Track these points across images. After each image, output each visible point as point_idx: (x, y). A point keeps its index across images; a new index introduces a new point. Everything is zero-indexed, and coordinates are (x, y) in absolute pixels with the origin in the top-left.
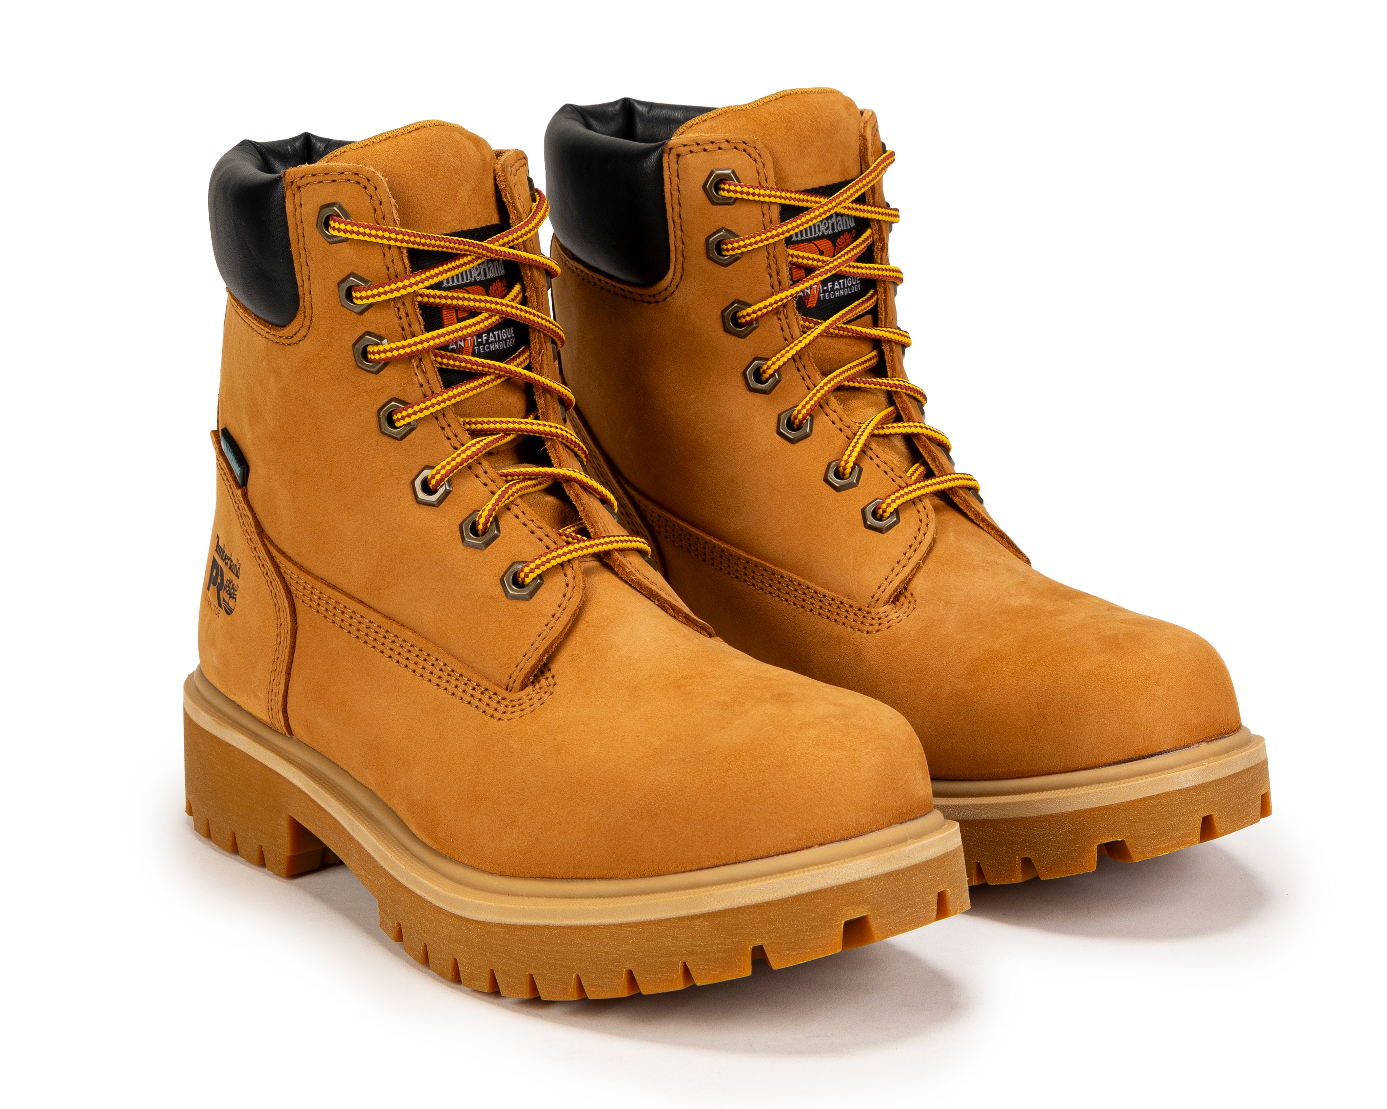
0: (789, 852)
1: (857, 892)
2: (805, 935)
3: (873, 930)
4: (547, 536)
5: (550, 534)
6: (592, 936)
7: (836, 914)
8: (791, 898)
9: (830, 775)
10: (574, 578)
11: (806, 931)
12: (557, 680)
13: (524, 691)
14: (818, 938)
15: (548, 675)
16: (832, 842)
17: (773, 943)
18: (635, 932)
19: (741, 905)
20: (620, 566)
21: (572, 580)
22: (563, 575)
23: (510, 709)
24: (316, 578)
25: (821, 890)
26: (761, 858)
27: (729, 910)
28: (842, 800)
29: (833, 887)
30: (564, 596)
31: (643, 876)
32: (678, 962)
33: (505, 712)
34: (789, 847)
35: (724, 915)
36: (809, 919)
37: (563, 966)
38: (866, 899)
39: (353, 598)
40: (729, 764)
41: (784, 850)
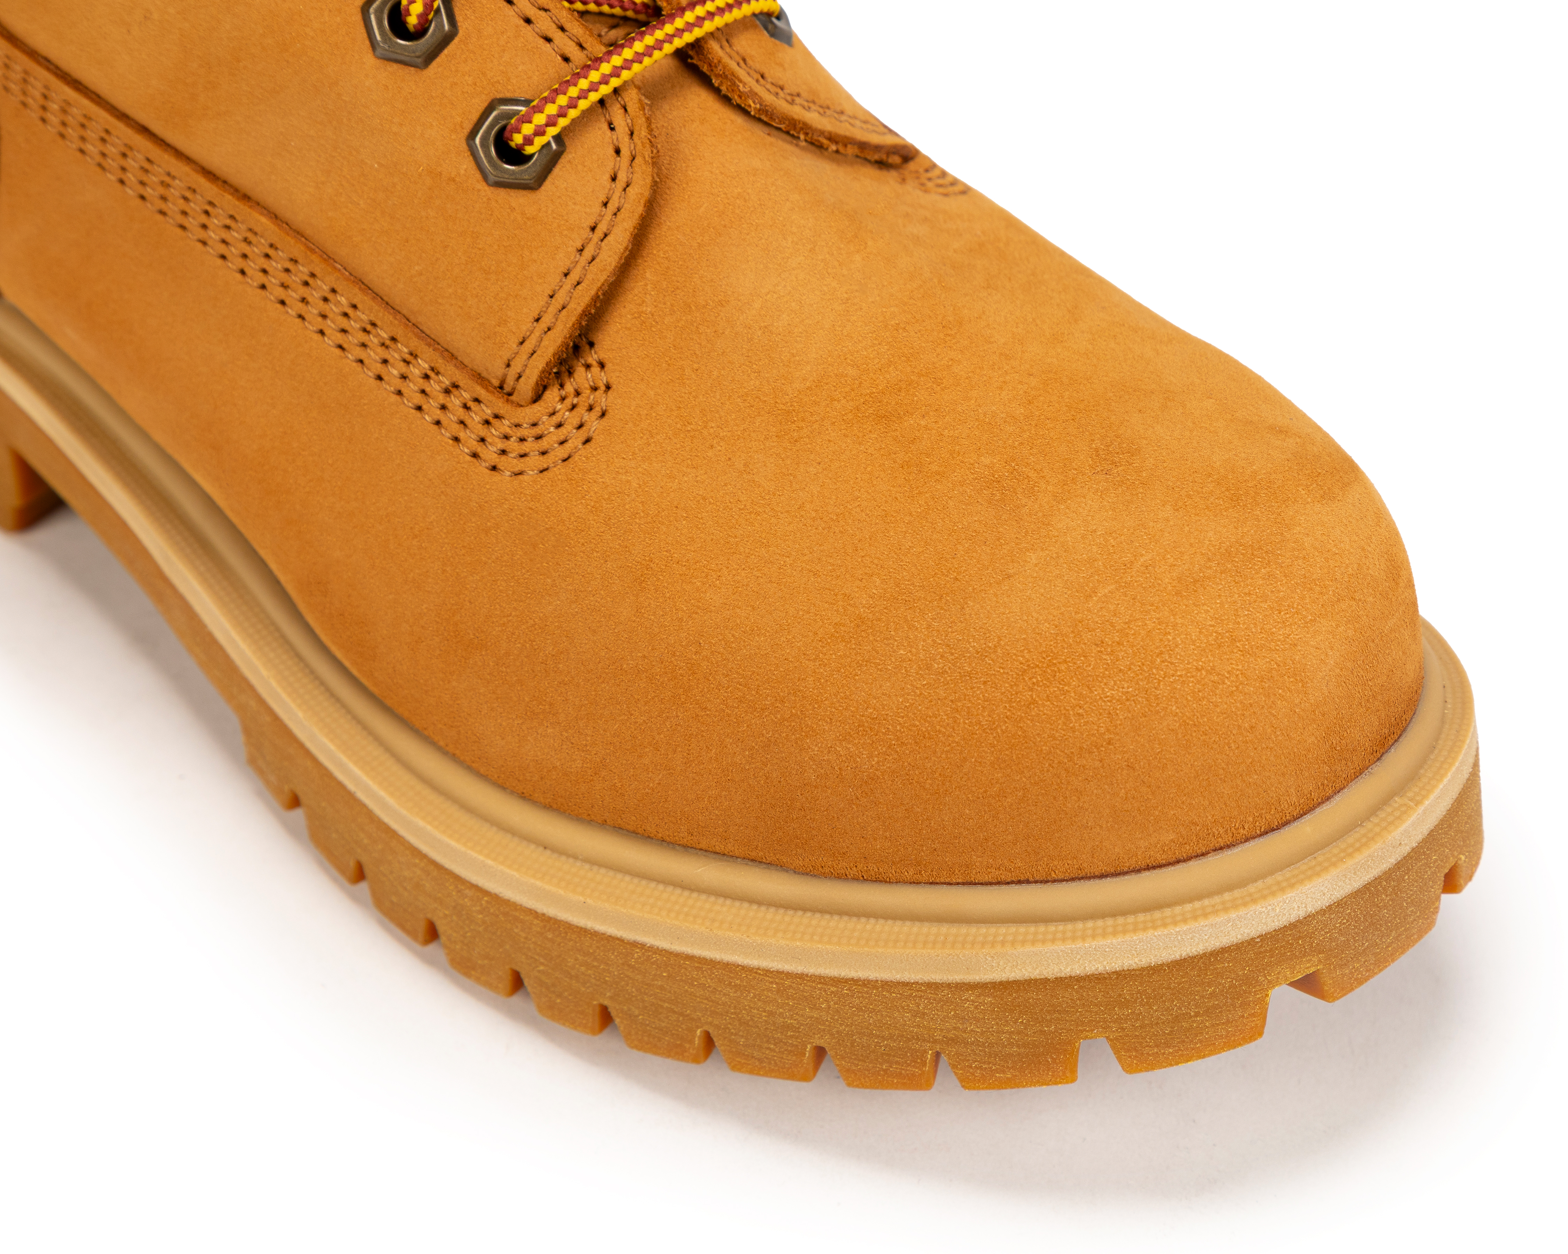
0: (1160, 866)
1: (1300, 938)
2: (1194, 1021)
3: (1326, 988)
4: (562, 29)
5: (567, 26)
6: (738, 982)
7: (1257, 981)
8: (1168, 965)
9: (1247, 713)
10: (632, 134)
11: (1196, 1016)
12: (611, 375)
13: (541, 403)
14: (1218, 1025)
15: (590, 360)
16: (1247, 840)
17: (1127, 1035)
18: (833, 992)
19: (1063, 975)
20: (726, 77)
21: (627, 139)
22: (605, 126)
23: (513, 445)
24: (33, 54)
25: (1229, 947)
26: (1102, 876)
27: (1036, 980)
28: (1272, 758)
29: (1253, 939)
30: (614, 179)
31: (841, 877)
32: (925, 1052)
33: (504, 452)
34: (1161, 858)
35: (1025, 989)
36: (1203, 997)
37: (674, 1012)
38: (1318, 944)
39: (123, 117)
40: (1031, 690)
41: (1151, 862)
